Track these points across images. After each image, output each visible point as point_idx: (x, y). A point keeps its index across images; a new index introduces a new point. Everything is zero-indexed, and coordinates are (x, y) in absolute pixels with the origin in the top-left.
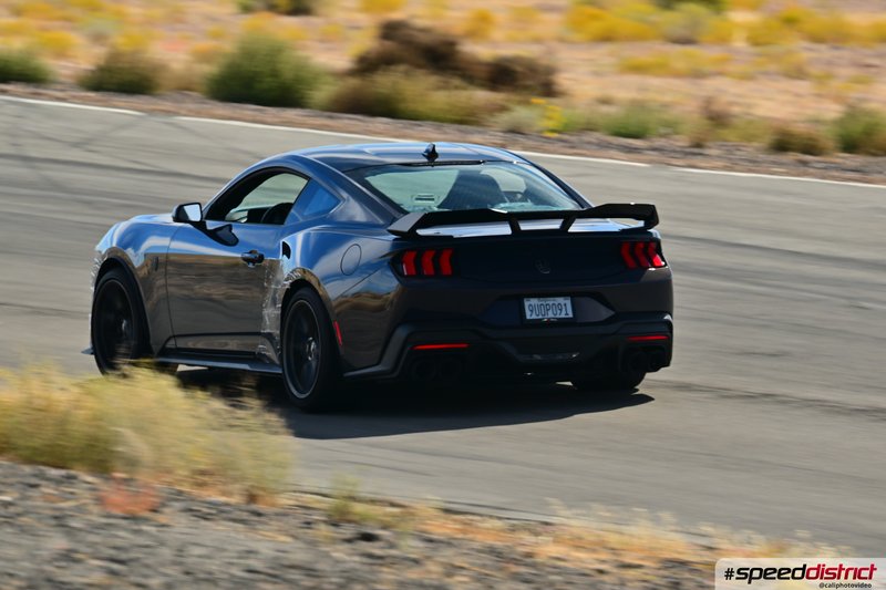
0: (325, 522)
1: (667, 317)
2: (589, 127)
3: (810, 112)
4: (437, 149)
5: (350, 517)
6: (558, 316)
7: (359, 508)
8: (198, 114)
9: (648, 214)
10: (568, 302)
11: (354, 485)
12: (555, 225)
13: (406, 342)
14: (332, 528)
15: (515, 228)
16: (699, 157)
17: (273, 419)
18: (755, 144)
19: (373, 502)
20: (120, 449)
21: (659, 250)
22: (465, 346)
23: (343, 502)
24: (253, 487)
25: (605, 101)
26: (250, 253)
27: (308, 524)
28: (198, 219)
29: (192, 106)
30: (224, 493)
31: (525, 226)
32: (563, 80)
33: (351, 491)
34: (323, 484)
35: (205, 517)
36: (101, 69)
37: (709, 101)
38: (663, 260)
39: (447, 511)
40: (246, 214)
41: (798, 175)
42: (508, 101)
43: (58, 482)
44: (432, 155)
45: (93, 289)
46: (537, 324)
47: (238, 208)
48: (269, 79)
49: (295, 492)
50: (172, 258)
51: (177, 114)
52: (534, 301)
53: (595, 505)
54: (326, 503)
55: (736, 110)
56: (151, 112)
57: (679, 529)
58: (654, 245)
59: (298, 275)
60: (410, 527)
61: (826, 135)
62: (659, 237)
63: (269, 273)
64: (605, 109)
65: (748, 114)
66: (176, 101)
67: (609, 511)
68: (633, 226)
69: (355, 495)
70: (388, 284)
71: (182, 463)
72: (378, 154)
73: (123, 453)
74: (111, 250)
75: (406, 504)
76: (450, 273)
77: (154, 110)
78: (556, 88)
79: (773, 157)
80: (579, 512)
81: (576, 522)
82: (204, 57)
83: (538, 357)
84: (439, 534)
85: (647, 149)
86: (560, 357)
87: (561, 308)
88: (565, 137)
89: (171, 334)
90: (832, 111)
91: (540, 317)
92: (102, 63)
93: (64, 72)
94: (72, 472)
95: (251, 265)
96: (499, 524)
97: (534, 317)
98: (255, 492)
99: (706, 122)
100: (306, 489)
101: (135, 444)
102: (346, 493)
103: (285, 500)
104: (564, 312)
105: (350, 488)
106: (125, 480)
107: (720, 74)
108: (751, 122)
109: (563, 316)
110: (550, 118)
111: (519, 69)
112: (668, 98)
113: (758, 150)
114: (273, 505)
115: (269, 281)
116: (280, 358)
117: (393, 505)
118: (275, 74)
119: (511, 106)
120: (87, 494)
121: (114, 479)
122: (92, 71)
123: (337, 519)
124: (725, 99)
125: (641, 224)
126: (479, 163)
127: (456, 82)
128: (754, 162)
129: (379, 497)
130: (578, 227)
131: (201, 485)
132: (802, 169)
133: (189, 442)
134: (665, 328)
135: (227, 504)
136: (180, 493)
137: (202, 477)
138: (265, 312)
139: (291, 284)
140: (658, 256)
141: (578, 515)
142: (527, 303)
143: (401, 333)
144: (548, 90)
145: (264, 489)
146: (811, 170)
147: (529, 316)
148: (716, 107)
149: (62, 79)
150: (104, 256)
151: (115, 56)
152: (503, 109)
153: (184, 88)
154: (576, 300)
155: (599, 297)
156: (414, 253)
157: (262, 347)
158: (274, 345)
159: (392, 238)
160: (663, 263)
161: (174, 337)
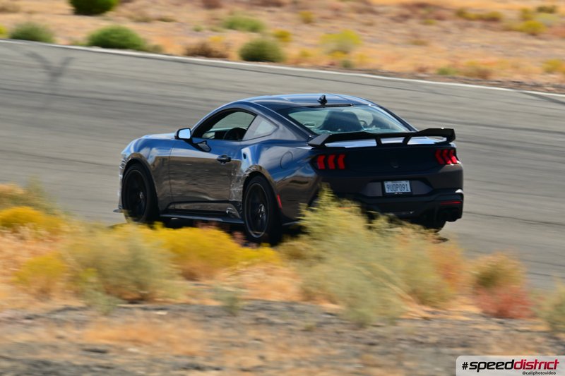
1: (459, 191)
4: (326, 97)
6: (403, 191)
9: (450, 134)
10: (408, 184)
12: (400, 140)
15: (378, 142)
21: (455, 154)
26: (223, 156)
28: (188, 136)
31: (384, 141)
40: (213, 134)
44: (323, 101)
46: (392, 196)
47: (211, 130)
50: (171, 159)
52: (390, 183)
58: (452, 151)
59: (254, 169)
62: (455, 147)
63: (235, 168)
68: (441, 141)
70: (311, 175)
72: (292, 100)
74: (132, 155)
76: (344, 168)
86: (404, 214)
87: (404, 187)
89: (171, 201)
91: (393, 192)
95: (222, 164)
97: (390, 192)
104: (406, 189)
109: (405, 191)
115: (235, 172)
116: (242, 215)
125: (445, 139)
126: (350, 105)
130: (413, 141)
134: (459, 198)
138: (232, 189)
139: (250, 174)
140: (454, 157)
142: (386, 184)
147: (388, 191)
150: (129, 158)
154: (413, 182)
155: (424, 181)
156: (324, 157)
157: (230, 209)
158: (238, 209)
159: (310, 148)
160: (458, 161)
161: (174, 203)
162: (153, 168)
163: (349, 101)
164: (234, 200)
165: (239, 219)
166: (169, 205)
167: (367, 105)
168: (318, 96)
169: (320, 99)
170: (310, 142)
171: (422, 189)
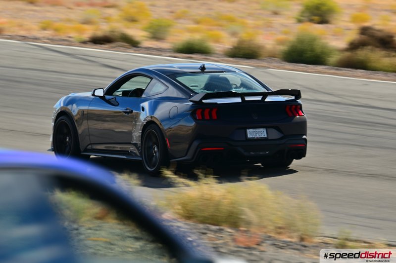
1: (304, 137)
4: (205, 66)
6: (261, 136)
7: (350, 243)
9: (297, 94)
10: (265, 130)
11: (349, 233)
12: (259, 98)
13: (198, 147)
15: (243, 99)
19: (356, 241)
20: (243, 217)
21: (301, 109)
22: (222, 149)
23: (343, 241)
24: (302, 234)
26: (127, 109)
28: (102, 95)
29: (276, 64)
30: (290, 237)
31: (247, 99)
34: (335, 233)
35: (281, 247)
36: (235, 48)
39: (389, 245)
40: (121, 93)
43: (215, 232)
44: (203, 69)
45: (53, 124)
46: (253, 140)
47: (119, 90)
48: (309, 53)
49: (321, 236)
50: (89, 112)
51: (269, 68)
52: (251, 130)
54: (335, 242)
56: (258, 67)
58: (299, 106)
59: (149, 119)
62: (301, 103)
63: (135, 118)
66: (269, 62)
68: (290, 99)
69: (348, 238)
70: (191, 124)
71: (270, 223)
73: (244, 219)
74: (61, 108)
76: (216, 118)
77: (259, 66)
82: (281, 42)
83: (252, 153)
86: (261, 153)
89: (89, 143)
91: (254, 137)
92: (236, 45)
93: (218, 49)
94: (222, 227)
95: (127, 115)
97: (251, 137)
98: (304, 236)
100: (326, 235)
101: (250, 215)
102: (344, 237)
103: (317, 240)
104: (263, 134)
105: (346, 235)
106: (245, 231)
109: (263, 136)
114: (311, 242)
115: (136, 121)
116: (141, 153)
117: (365, 242)
118: (312, 50)
120: (229, 237)
121: (240, 230)
122: (231, 49)
125: (293, 98)
126: (223, 72)
127: (393, 54)
129: (360, 239)
130: (269, 99)
131: (280, 233)
133: (274, 214)
134: (304, 141)
135: (291, 242)
136: (270, 237)
137: (280, 230)
138: (133, 134)
139: (146, 123)
140: (301, 111)
142: (248, 131)
143: (196, 144)
145: (307, 235)
147: (249, 136)
149: (218, 52)
150: (58, 111)
151: (241, 42)
153: (272, 56)
154: (268, 129)
155: (277, 129)
156: (201, 110)
157: (132, 148)
158: (137, 148)
159: (191, 103)
160: (303, 114)
161: (91, 144)
162: (76, 118)
163: (223, 69)
164: (135, 142)
165: (139, 156)
166: (87, 146)
167: (235, 72)
168: (199, 65)
169: (201, 67)
170: (191, 99)
171: (275, 135)
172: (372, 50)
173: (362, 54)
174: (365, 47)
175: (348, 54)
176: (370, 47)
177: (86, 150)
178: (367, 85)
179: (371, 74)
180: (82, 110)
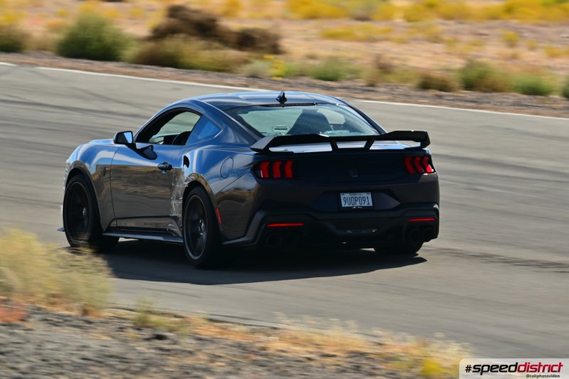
0: (132, 327)
1: (436, 206)
2: (302, 74)
3: (444, 64)
4: (286, 96)
5: (148, 324)
6: (363, 205)
7: (154, 318)
8: (51, 65)
9: (423, 138)
10: (370, 196)
11: (150, 303)
12: (361, 145)
13: (262, 221)
14: (137, 332)
15: (334, 147)
16: (372, 93)
17: (99, 261)
18: (409, 84)
19: (163, 314)
20: (1, 281)
21: (430, 162)
22: (301, 224)
23: (144, 315)
24: (85, 304)
25: (312, 57)
26: (164, 164)
27: (122, 329)
28: (131, 142)
29: (47, 60)
30: (67, 310)
31: (341, 146)
32: (285, 44)
33: (149, 307)
34: (131, 303)
35: (56, 324)
37: (379, 57)
38: (433, 168)
39: (211, 320)
40: (163, 139)
41: (436, 105)
42: (250, 57)
44: (282, 100)
45: (64, 188)
46: (349, 210)
47: (158, 135)
48: (96, 43)
49: (113, 308)
51: (37, 65)
52: (347, 195)
53: (305, 317)
54: (133, 315)
55: (396, 62)
56: (21, 64)
57: (360, 331)
58: (427, 159)
59: (193, 178)
60: (187, 330)
61: (454, 79)
62: (430, 153)
63: (175, 177)
64: (311, 62)
65: (404, 65)
66: (36, 57)
67: (314, 320)
68: (413, 146)
69: (151, 310)
70: (250, 184)
71: (40, 290)
73: (3, 283)
74: (76, 163)
75: (185, 315)
76: (291, 176)
77: (23, 63)
78: (280, 48)
79: (420, 93)
80: (296, 321)
81: (294, 328)
82: (55, 29)
83: (349, 232)
84: (206, 335)
85: (340, 88)
86: (364, 231)
87: (364, 200)
88: (287, 80)
89: (113, 217)
90: (458, 63)
91: (351, 205)
95: (164, 172)
96: (244, 328)
97: (347, 205)
98: (88, 308)
99: (377, 70)
100: (120, 306)
101: (10, 277)
102: (145, 309)
103: (106, 313)
104: (366, 202)
105: (147, 305)
106: (4, 301)
107: (386, 39)
108: (406, 71)
109: (366, 205)
110: (277, 68)
111: (256, 36)
112: (352, 55)
113: (410, 88)
114: (99, 317)
115: (175, 182)
116: (182, 232)
117: (176, 316)
118: (100, 40)
119: (252, 60)
123: (140, 326)
124: (389, 55)
125: (418, 144)
126: (313, 104)
127: (217, 44)
128: (408, 96)
129: (167, 311)
130: (377, 146)
131: (53, 304)
132: (438, 100)
133: (45, 276)
134: (435, 214)
135: (69, 316)
136: (39, 309)
137: (53, 298)
138: (173, 202)
139: (189, 184)
140: (430, 166)
141: (294, 322)
142: (342, 197)
143: (259, 216)
144: (276, 50)
145: (93, 306)
146: (444, 101)
147: (344, 204)
148: (382, 61)
150: (71, 166)
152: (246, 62)
154: (376, 194)
155: (390, 193)
156: (268, 163)
157: (171, 225)
158: (178, 224)
159: (253, 153)
160: (433, 170)
161: (116, 219)
162: (94, 178)
163: (315, 100)
164: (174, 215)
165: (179, 237)
166: (111, 222)
167: (334, 104)
168: (276, 94)
169: (279, 97)
172: (185, 40)
173: (171, 45)
174: (176, 35)
175: (151, 45)
176: (182, 35)
177: (110, 229)
178: (178, 89)
179: (184, 74)
180: (103, 165)
